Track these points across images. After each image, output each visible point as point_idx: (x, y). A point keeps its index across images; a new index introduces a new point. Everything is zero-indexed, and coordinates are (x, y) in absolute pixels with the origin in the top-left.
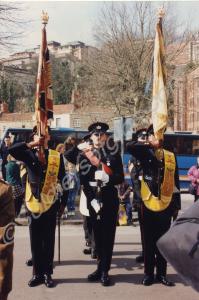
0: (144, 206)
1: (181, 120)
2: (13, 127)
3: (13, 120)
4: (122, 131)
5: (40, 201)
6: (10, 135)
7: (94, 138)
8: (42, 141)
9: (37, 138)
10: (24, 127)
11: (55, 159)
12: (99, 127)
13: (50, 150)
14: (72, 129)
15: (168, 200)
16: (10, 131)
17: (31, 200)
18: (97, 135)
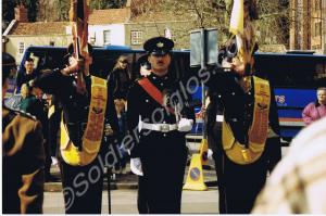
0: (226, 157)
1: (301, 33)
2: (36, 45)
3: (36, 33)
4: (202, 50)
5: (80, 149)
6: (32, 56)
7: (152, 59)
8: (81, 65)
9: (74, 62)
10: (52, 44)
11: (100, 89)
12: (161, 45)
13: (93, 77)
14: (128, 47)
15: (259, 148)
16: (31, 50)
17: (68, 148)
18: (156, 56)
